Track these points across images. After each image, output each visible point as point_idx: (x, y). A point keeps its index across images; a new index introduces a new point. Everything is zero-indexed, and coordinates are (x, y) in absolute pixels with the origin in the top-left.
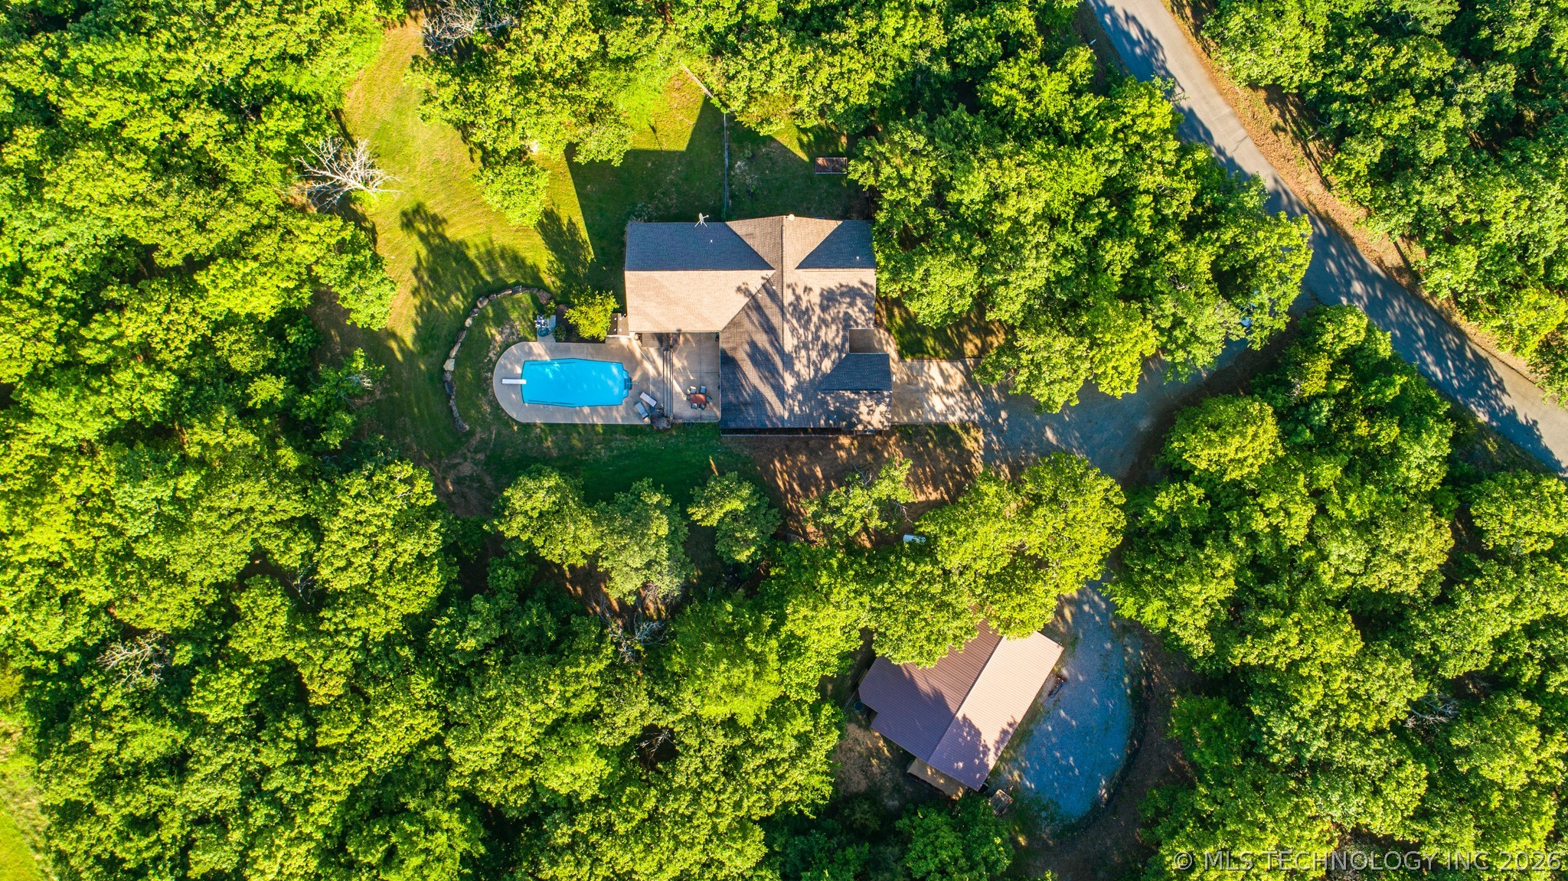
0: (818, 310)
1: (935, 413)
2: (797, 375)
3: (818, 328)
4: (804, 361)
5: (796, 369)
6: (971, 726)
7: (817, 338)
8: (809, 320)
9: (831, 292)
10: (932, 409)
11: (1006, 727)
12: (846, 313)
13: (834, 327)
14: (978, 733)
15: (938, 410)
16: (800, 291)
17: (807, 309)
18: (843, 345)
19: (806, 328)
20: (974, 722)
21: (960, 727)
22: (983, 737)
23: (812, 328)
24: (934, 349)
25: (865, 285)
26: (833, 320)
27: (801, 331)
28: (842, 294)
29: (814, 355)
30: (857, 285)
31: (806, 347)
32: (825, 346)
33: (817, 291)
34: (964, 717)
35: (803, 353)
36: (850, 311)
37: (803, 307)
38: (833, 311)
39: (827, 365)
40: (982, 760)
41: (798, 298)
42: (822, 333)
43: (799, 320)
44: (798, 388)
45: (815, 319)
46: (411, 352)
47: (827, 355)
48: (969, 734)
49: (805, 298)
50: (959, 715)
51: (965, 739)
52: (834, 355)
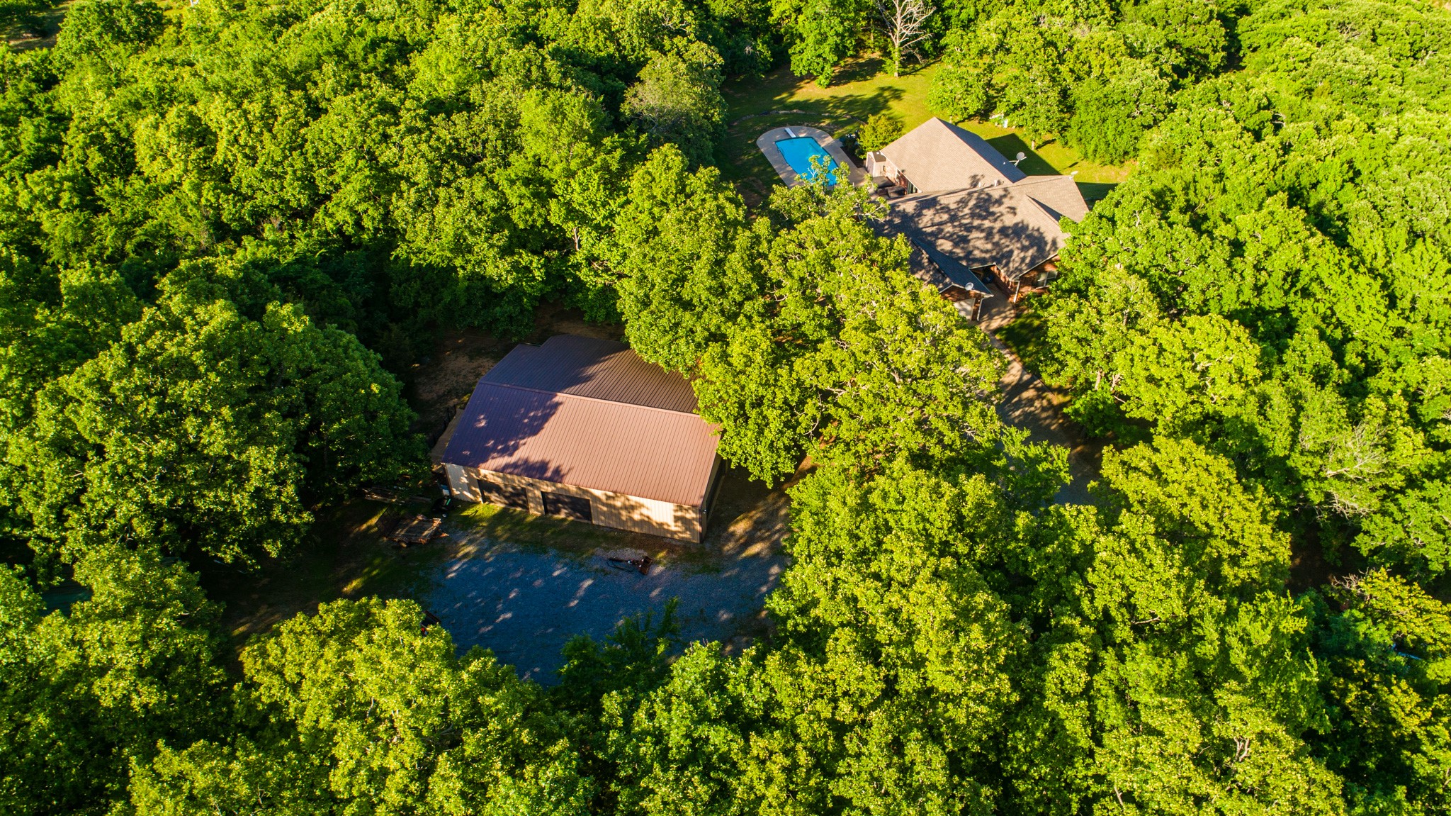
0: (998, 225)
2: (920, 215)
3: (979, 228)
4: (937, 219)
5: (925, 212)
6: (546, 418)
7: (969, 228)
8: (985, 218)
9: (1025, 228)
11: (552, 466)
12: (1011, 252)
13: (989, 246)
14: (535, 430)
16: (1007, 203)
17: (993, 214)
18: (975, 260)
20: (552, 420)
26: (996, 244)
32: (965, 240)
35: (946, 217)
36: (1016, 252)
37: (994, 209)
39: (945, 245)
42: (975, 234)
43: (976, 206)
45: (987, 224)
47: (956, 245)
49: (1002, 209)
50: (562, 397)
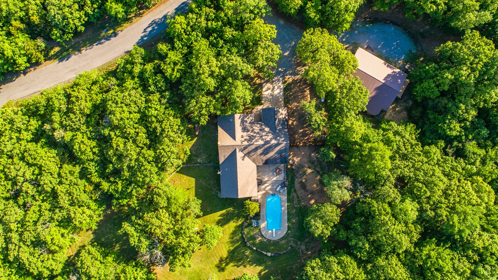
0: (249, 133)
1: (280, 92)
2: (271, 139)
3: (255, 133)
4: (266, 137)
5: (269, 140)
6: (386, 77)
7: (258, 133)
8: (252, 136)
9: (243, 129)
10: (279, 93)
11: (386, 66)
13: (254, 127)
14: (389, 75)
15: (279, 92)
16: (243, 139)
17: (249, 137)
18: (260, 124)
19: (255, 137)
20: (385, 76)
21: (387, 81)
22: (390, 73)
23: (255, 135)
24: (259, 94)
25: (240, 117)
26: (252, 127)
27: (256, 138)
28: (243, 125)
29: (264, 134)
30: (240, 120)
31: (261, 137)
32: (260, 130)
33: (242, 133)
34: (384, 80)
35: (264, 137)
36: (248, 122)
37: (248, 138)
38: (249, 128)
39: (267, 129)
40: (397, 74)
41: (245, 140)
42: (257, 131)
43: (253, 139)
44: (275, 139)
45: (252, 134)
46: (265, 267)
47: (263, 129)
48: (389, 78)
49: (245, 138)
50: (383, 81)
51: (391, 80)
52: (263, 127)
